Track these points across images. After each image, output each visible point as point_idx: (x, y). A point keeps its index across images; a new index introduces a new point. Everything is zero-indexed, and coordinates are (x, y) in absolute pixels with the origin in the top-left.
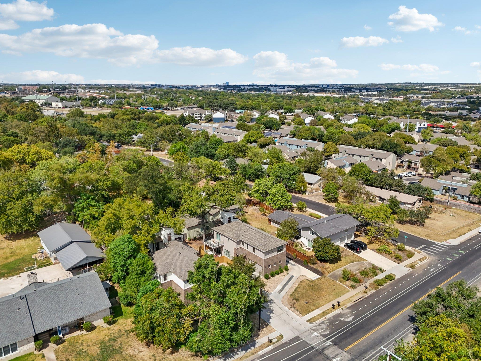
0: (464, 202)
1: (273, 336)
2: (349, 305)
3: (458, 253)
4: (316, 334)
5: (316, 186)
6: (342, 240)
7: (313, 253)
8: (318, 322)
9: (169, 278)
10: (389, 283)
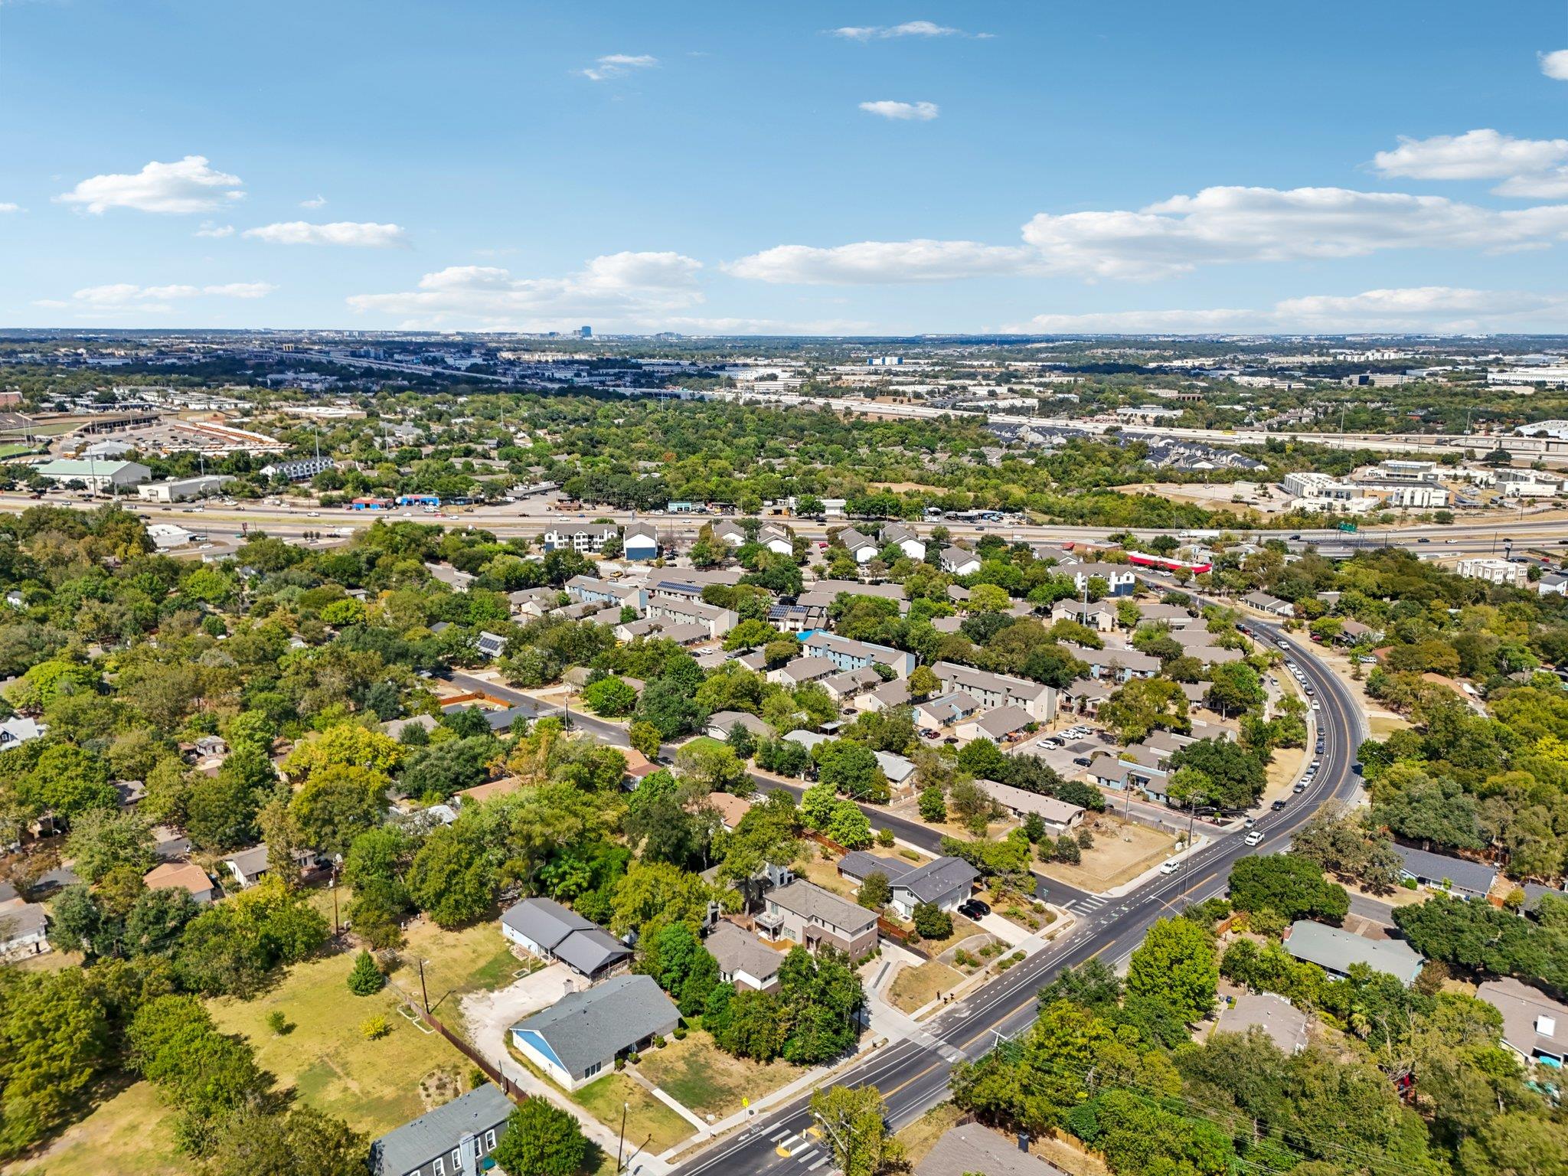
0: (1158, 806)
1: (878, 1040)
2: (965, 997)
3: (1120, 912)
4: (926, 1034)
5: (906, 784)
6: (954, 901)
7: (914, 925)
8: (927, 1021)
9: (735, 978)
10: (1018, 963)
